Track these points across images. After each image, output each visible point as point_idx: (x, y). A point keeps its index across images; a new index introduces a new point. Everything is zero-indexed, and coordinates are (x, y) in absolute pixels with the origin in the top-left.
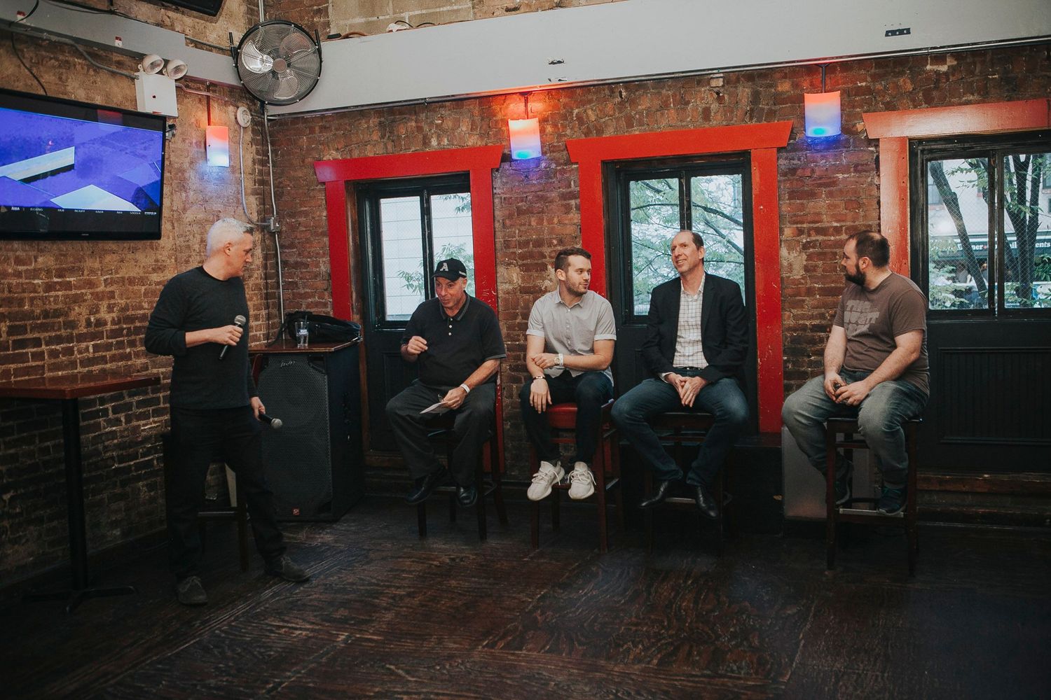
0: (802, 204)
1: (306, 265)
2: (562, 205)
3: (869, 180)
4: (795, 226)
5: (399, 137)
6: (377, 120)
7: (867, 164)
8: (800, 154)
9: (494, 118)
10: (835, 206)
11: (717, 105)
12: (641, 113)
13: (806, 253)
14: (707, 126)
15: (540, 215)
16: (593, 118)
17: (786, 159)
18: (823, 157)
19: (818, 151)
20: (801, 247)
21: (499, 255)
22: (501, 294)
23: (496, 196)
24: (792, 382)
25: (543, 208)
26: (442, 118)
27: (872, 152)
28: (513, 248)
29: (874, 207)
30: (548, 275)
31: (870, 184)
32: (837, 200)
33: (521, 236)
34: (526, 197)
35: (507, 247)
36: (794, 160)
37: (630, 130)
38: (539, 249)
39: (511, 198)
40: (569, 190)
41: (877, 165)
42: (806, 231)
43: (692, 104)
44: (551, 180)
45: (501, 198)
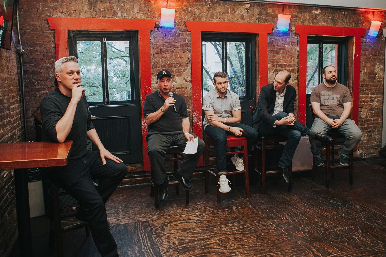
0: (274, 55)
2: (182, 49)
3: (295, 48)
4: (272, 63)
5: (99, 10)
7: (295, 43)
8: (274, 36)
9: (151, 7)
10: (285, 57)
11: (247, 14)
12: (217, 13)
14: (242, 22)
15: (172, 53)
16: (197, 13)
18: (282, 39)
19: (280, 36)
20: (273, 71)
21: (152, 70)
22: (152, 88)
23: (151, 43)
25: (173, 50)
26: (124, 3)
27: (296, 38)
28: (158, 67)
29: (296, 58)
30: (175, 80)
31: (295, 50)
32: (285, 55)
33: (162, 62)
34: (165, 45)
35: (155, 67)
36: (272, 38)
37: (212, 20)
38: (171, 68)
39: (158, 44)
40: (185, 43)
41: (298, 43)
42: (275, 65)
43: (237, 12)
44: (177, 38)
45: (153, 44)
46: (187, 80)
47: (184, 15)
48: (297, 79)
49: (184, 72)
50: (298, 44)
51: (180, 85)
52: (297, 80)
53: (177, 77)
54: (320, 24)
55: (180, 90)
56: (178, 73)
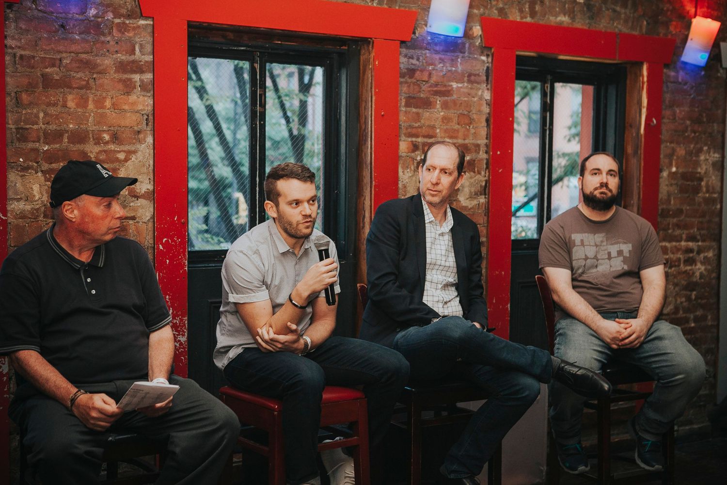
0: (418, 114)
2: (120, 80)
4: (410, 139)
7: (479, 75)
8: (418, 52)
10: (449, 120)
15: (83, 91)
17: (406, 56)
18: (442, 60)
19: (437, 52)
20: (415, 165)
22: (10, 218)
25: (88, 82)
27: (484, 61)
28: (34, 142)
29: (483, 125)
31: (481, 98)
32: (452, 113)
33: (48, 123)
34: (60, 60)
35: (23, 139)
36: (412, 58)
38: (82, 147)
39: (34, 57)
40: (132, 58)
41: (487, 76)
42: (421, 147)
44: (102, 38)
45: (15, 55)
46: (138, 191)
48: (484, 191)
49: (126, 160)
50: (487, 80)
52: (483, 196)
54: (552, 18)
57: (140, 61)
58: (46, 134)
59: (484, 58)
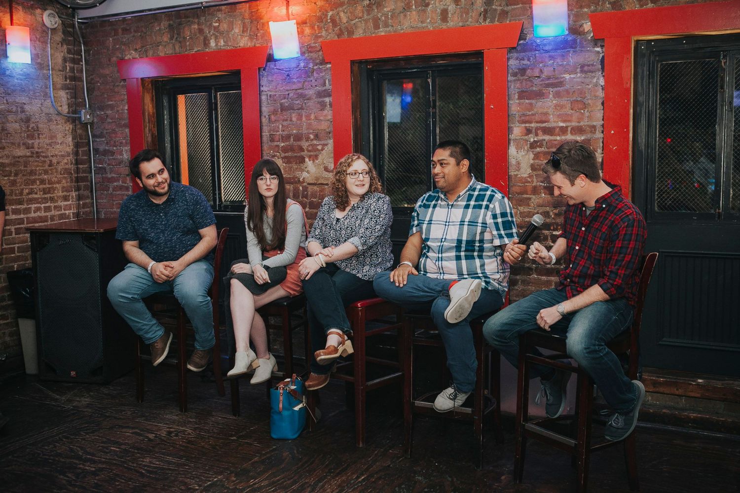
0: (531, 104)
1: (113, 153)
2: (318, 102)
3: (595, 80)
4: (523, 125)
5: (185, 38)
6: (167, 23)
7: (593, 65)
8: (529, 54)
9: (261, 21)
10: (562, 107)
11: (454, 6)
12: (386, 15)
13: (533, 152)
14: (444, 27)
15: (300, 111)
16: (345, 20)
17: (517, 59)
18: (551, 57)
20: (529, 146)
21: (265, 147)
23: (263, 93)
24: (518, 277)
25: (302, 105)
26: (219, 21)
27: (598, 52)
28: (277, 141)
29: (599, 108)
30: (306, 168)
31: (596, 85)
32: (564, 101)
33: (283, 131)
34: (288, 94)
35: (272, 140)
36: (523, 60)
37: (376, 31)
38: (299, 143)
39: (276, 95)
40: (324, 88)
41: (603, 65)
42: (534, 131)
43: (431, 6)
44: (309, 79)
45: (267, 95)
46: (329, 168)
47: (320, 28)
49: (322, 150)
50: (603, 68)
51: (315, 177)
53: (310, 161)
55: (315, 188)
56: (312, 153)
57: (329, 90)
58: (282, 137)
59: (599, 49)
